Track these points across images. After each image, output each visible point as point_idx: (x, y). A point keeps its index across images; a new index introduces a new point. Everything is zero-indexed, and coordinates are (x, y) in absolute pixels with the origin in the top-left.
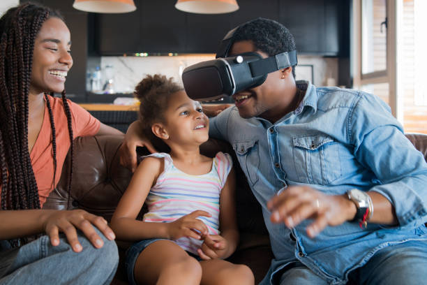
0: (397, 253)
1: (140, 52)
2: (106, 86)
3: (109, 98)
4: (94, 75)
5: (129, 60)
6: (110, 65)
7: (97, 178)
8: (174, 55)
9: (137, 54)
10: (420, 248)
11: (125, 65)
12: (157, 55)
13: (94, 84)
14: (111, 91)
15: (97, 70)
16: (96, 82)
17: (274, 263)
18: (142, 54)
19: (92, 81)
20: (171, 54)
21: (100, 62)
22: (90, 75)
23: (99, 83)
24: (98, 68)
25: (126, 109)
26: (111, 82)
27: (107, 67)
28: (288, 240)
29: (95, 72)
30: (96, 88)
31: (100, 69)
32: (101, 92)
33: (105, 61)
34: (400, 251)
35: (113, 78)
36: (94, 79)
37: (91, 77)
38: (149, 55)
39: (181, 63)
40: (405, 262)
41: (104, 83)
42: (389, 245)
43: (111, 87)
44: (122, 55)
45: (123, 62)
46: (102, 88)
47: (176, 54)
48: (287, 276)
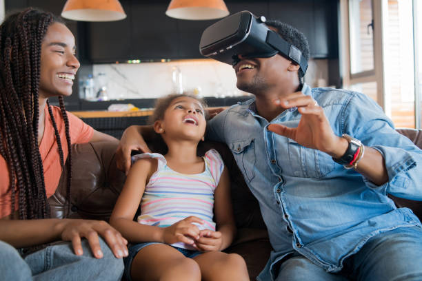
0: (388, 239)
1: (132, 59)
2: (99, 93)
3: (104, 105)
4: (87, 83)
5: (121, 68)
6: (102, 72)
7: (95, 184)
8: (166, 61)
9: (130, 61)
10: (409, 234)
11: (118, 72)
12: (150, 62)
13: (87, 92)
14: (105, 98)
15: (90, 78)
16: (89, 89)
17: (273, 254)
18: (134, 61)
19: (84, 89)
20: (163, 60)
21: (92, 70)
22: (82, 83)
23: (92, 90)
24: (90, 76)
25: (121, 115)
26: (104, 89)
27: (100, 74)
28: (285, 232)
29: (88, 80)
30: (90, 96)
31: (92, 77)
32: (95, 100)
33: (97, 69)
34: (390, 237)
35: (106, 85)
36: (87, 87)
37: (84, 85)
38: (142, 62)
39: (174, 68)
40: (396, 247)
41: (97, 90)
42: (380, 232)
43: (104, 94)
44: (114, 63)
45: (115, 69)
46: (95, 95)
47: (169, 60)
48: (285, 265)
